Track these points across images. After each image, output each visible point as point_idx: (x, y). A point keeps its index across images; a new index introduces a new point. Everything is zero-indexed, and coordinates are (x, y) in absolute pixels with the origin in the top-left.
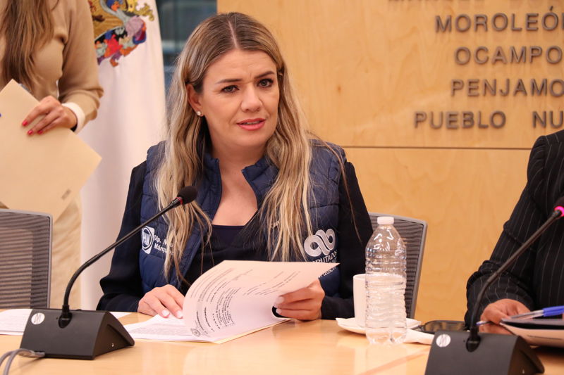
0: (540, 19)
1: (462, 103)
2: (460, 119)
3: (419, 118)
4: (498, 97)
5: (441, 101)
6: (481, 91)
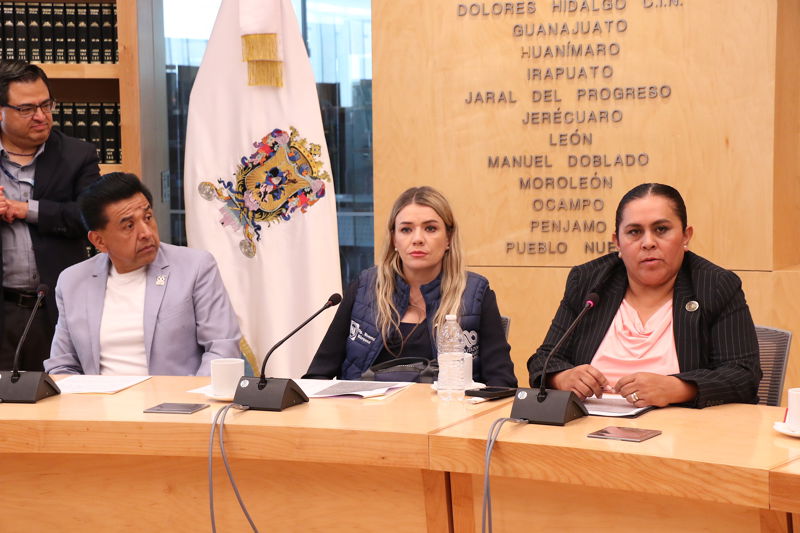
0: (589, 181)
1: (538, 236)
2: (537, 247)
3: (509, 246)
4: (562, 233)
5: (524, 235)
6: (550, 228)
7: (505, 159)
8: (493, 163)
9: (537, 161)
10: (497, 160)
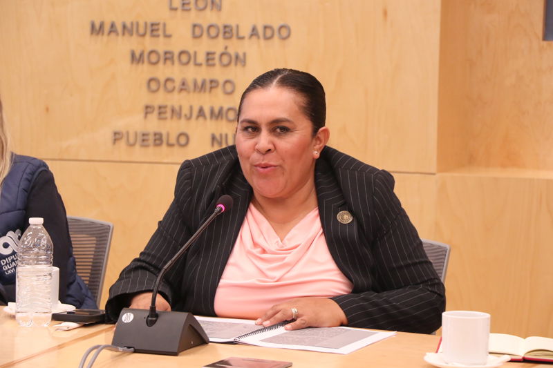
0: (217, 56)
1: (153, 125)
2: (151, 138)
3: (117, 137)
4: (183, 120)
5: (135, 123)
6: (168, 115)
7: (113, 26)
8: (97, 30)
9: (153, 29)
10: (102, 26)
